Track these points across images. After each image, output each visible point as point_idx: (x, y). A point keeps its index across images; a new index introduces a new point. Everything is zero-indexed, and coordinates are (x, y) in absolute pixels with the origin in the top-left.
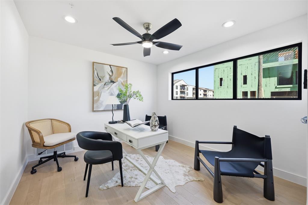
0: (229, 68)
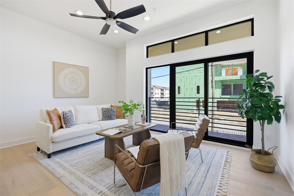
0: (186, 78)
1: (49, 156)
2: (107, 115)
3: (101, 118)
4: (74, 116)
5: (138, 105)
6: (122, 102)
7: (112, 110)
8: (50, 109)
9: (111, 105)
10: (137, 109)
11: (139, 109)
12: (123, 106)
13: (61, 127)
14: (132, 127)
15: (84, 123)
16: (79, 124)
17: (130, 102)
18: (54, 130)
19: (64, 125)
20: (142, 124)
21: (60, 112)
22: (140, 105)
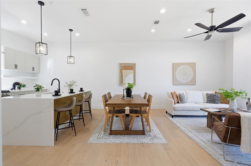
1: (172, 117)
2: (211, 99)
3: (206, 101)
4: (185, 97)
5: (240, 93)
6: (222, 89)
7: (216, 96)
8: (173, 91)
9: (215, 92)
10: (239, 96)
11: (241, 96)
12: (223, 92)
13: (178, 103)
14: (234, 110)
15: (192, 103)
16: (189, 103)
17: (231, 90)
18: (175, 104)
19: (180, 102)
20: (247, 110)
21: (177, 94)
22: (242, 93)
